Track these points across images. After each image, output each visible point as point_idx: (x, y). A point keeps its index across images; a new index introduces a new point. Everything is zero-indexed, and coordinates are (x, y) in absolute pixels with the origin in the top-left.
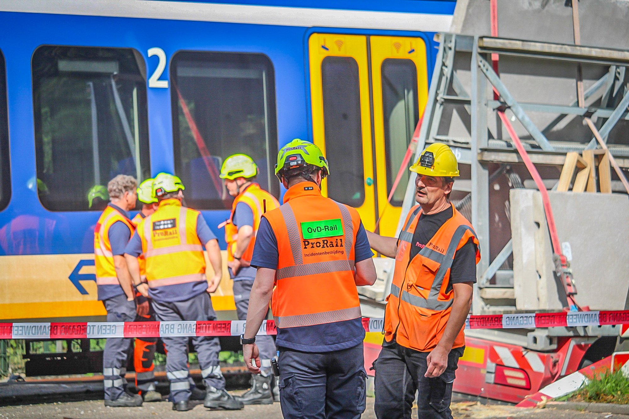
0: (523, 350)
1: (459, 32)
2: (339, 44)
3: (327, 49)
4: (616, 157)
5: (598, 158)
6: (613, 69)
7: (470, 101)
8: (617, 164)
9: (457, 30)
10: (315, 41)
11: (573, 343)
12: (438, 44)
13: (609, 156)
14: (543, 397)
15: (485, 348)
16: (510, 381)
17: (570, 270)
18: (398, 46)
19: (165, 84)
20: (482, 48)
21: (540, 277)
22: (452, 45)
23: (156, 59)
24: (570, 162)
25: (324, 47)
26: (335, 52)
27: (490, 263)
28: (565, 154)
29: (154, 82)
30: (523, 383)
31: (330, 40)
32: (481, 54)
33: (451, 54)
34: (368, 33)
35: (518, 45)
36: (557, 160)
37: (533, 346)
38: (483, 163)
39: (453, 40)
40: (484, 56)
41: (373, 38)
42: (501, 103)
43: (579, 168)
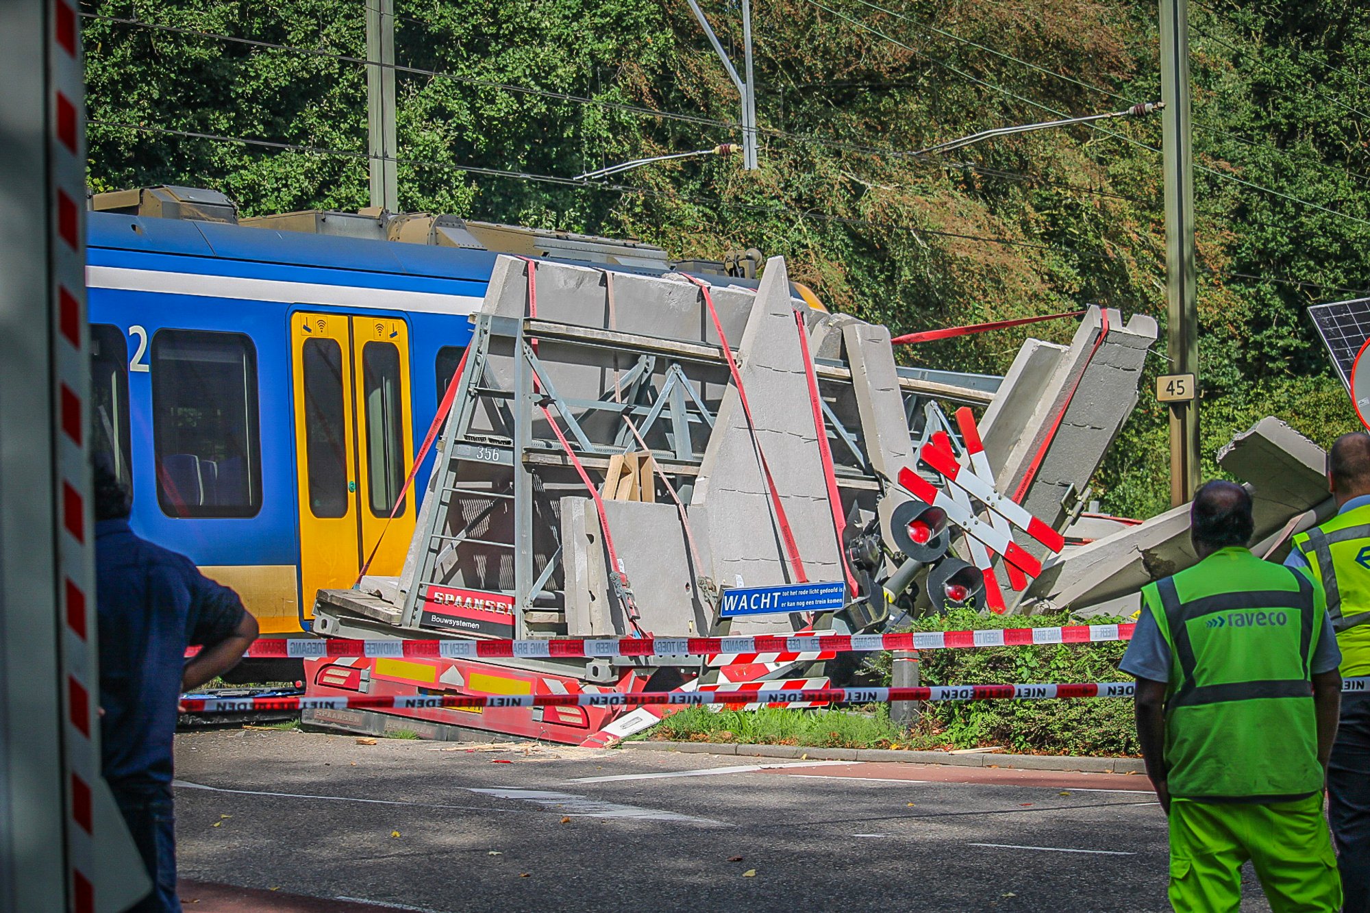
0: (579, 682)
1: (493, 314)
2: (322, 324)
3: (309, 330)
4: (658, 461)
5: (642, 461)
6: (643, 359)
7: (513, 394)
8: (660, 468)
9: (491, 310)
10: (298, 320)
11: (634, 674)
12: (473, 327)
13: (652, 460)
14: (609, 737)
15: (532, 680)
16: (563, 718)
17: (630, 590)
18: (380, 327)
19: (145, 368)
20: (527, 332)
21: (593, 598)
22: (488, 328)
23: (137, 335)
24: (614, 465)
25: (305, 328)
26: (317, 333)
27: (534, 583)
28: (608, 457)
29: (136, 366)
30: (579, 721)
31: (312, 319)
32: (525, 339)
33: (487, 338)
34: (351, 313)
35: (562, 330)
36: (599, 463)
37: (593, 679)
38: (528, 466)
39: (489, 323)
40: (528, 340)
41: (354, 318)
42: (543, 396)
43: (625, 472)
